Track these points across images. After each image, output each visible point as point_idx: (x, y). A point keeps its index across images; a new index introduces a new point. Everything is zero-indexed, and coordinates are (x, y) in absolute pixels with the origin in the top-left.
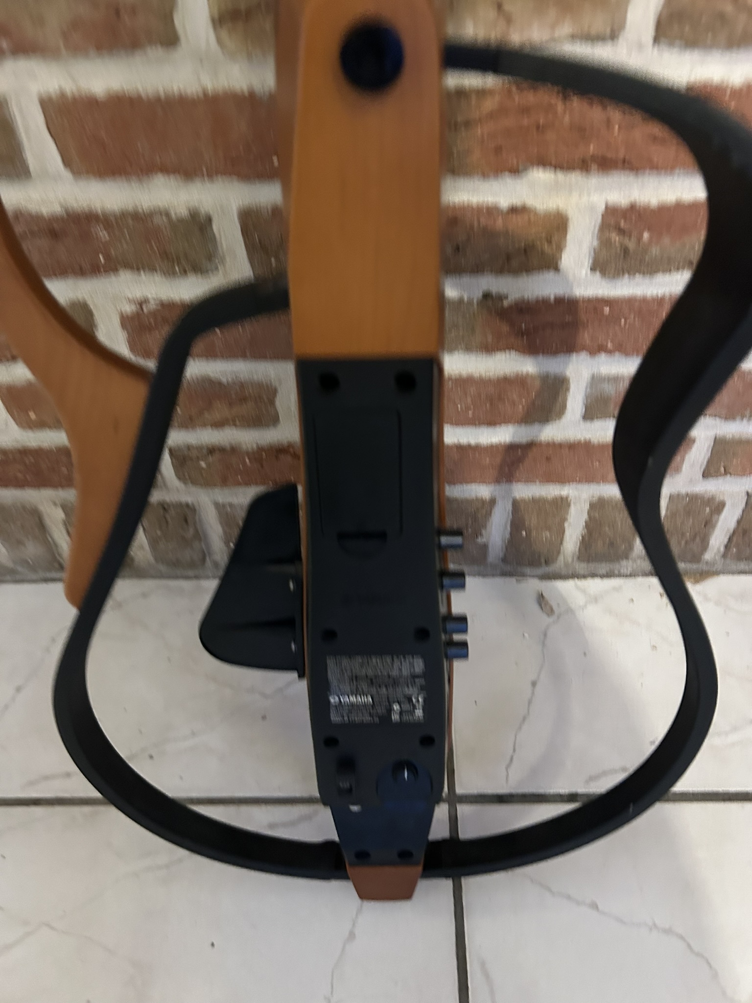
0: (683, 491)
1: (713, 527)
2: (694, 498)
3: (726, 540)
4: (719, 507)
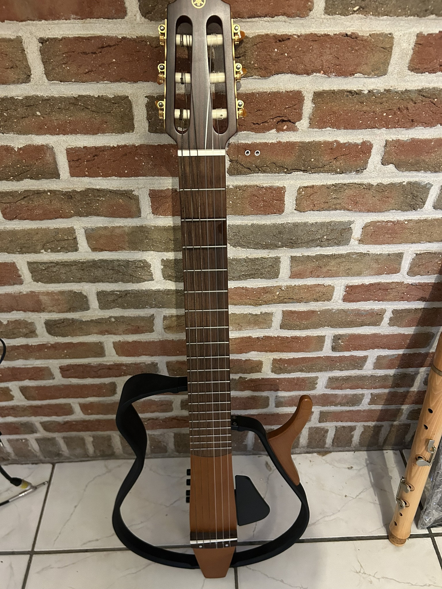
0: (313, 426)
1: (326, 437)
2: (317, 428)
3: (332, 441)
4: (327, 431)
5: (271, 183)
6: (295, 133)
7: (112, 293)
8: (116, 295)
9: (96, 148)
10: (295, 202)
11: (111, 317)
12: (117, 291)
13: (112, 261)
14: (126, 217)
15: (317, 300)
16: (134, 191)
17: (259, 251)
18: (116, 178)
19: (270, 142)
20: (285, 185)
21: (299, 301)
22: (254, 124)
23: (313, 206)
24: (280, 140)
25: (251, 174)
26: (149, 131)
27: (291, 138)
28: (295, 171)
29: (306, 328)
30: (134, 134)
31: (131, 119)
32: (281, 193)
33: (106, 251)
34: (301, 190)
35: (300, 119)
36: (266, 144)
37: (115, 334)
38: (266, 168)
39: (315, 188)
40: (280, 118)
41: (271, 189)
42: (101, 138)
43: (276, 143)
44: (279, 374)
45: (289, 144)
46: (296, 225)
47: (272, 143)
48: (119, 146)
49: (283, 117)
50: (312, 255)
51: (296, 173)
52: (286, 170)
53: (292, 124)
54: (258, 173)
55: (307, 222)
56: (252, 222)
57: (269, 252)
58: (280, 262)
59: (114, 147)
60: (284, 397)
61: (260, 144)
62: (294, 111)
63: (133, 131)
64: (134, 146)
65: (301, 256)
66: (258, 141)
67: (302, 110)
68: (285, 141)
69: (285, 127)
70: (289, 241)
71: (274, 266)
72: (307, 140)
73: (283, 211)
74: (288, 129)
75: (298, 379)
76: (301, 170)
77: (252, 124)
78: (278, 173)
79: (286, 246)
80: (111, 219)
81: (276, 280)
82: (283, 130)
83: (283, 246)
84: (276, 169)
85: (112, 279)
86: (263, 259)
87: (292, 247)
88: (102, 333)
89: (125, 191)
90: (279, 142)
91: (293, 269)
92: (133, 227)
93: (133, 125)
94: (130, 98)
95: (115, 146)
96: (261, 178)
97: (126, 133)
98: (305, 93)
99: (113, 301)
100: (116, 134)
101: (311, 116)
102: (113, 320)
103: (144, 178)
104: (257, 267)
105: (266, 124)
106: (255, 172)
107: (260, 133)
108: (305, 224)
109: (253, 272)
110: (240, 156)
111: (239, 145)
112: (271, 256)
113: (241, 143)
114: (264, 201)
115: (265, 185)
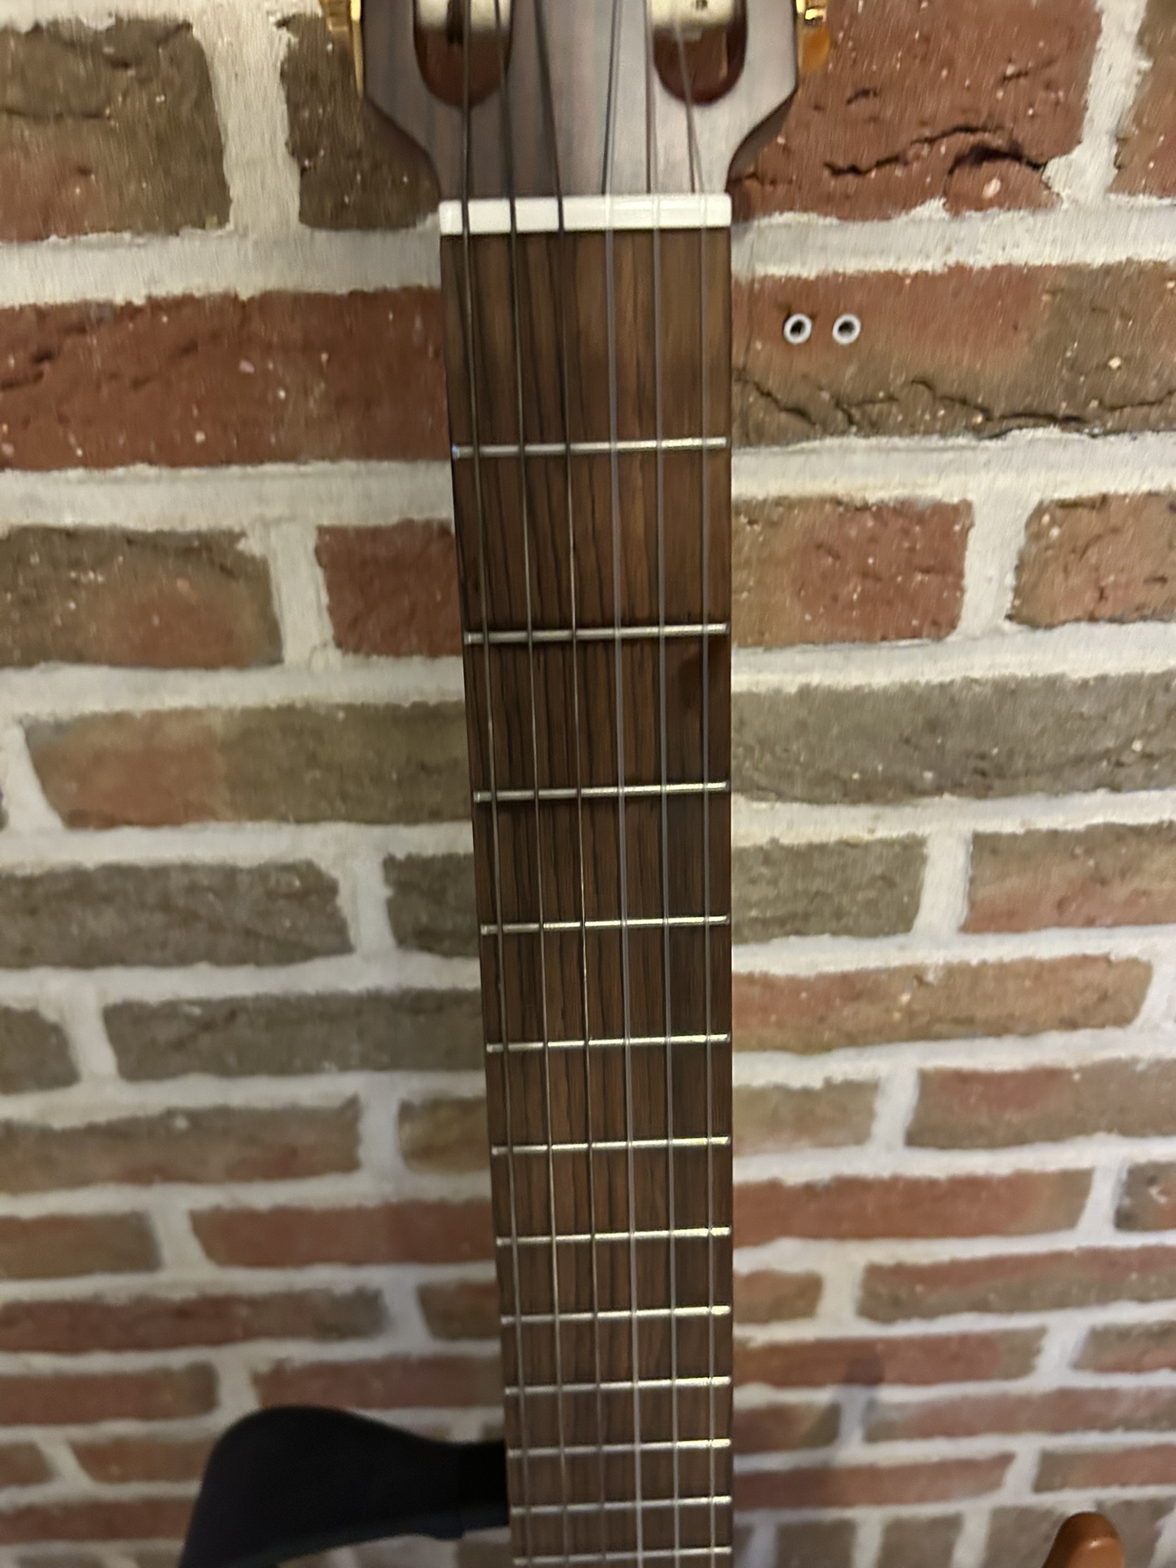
0: (1011, 1504)
5: (903, 485)
6: (1040, 218)
7: (170, 1010)
8: (189, 1019)
9: (42, 314)
10: (1010, 580)
11: (171, 1113)
12: (192, 1003)
13: (160, 872)
14: (211, 665)
15: (1071, 1024)
16: (242, 534)
17: (829, 812)
18: (152, 471)
19: (914, 268)
20: (970, 497)
21: (998, 1029)
22: (836, 172)
23: (1097, 595)
24: (961, 260)
25: (808, 438)
26: (304, 217)
27: (1016, 245)
28: (1022, 421)
29: (1018, 1139)
30: (230, 235)
31: (212, 151)
32: (947, 534)
33: (129, 823)
34: (1046, 519)
35: (1068, 141)
36: (891, 281)
37: (192, 1179)
38: (885, 406)
39: (1113, 507)
40: (972, 139)
41: (903, 512)
42: (65, 258)
43: (941, 277)
44: (888, 1320)
45: (1009, 281)
46: (1008, 691)
47: (921, 277)
48: (155, 305)
49: (984, 129)
50: (1069, 827)
51: (1029, 434)
52: (979, 419)
53: (1028, 171)
54: (843, 433)
55: (1061, 677)
56: (801, 679)
57: (876, 818)
58: (923, 860)
59: (129, 311)
60: (901, 1407)
61: (863, 280)
62: (1042, 94)
63: (223, 220)
64: (230, 300)
65: (1020, 830)
66: (851, 266)
67: (1083, 87)
68: (989, 265)
69: (992, 188)
70: (973, 763)
71: (898, 879)
72: (1098, 256)
73: (952, 625)
74: (1008, 200)
75: (964, 1339)
76: (1051, 419)
77: (826, 173)
78: (943, 434)
79: (957, 787)
80: (142, 677)
81: (900, 939)
82: (980, 205)
83: (938, 790)
84: (934, 416)
85: (163, 946)
86: (849, 851)
87: (983, 793)
88: (140, 1176)
89: (199, 535)
90: (959, 271)
91: (984, 892)
92: (247, 713)
93: (223, 186)
94: (196, 32)
95: (139, 301)
96: (858, 459)
97: (186, 231)
99: (179, 1045)
100: (139, 234)
101: (1127, 122)
102: (181, 1123)
103: (290, 468)
104: (817, 884)
105: (899, 172)
106: (828, 429)
107: (865, 218)
108: (1052, 684)
109: (800, 906)
110: (759, 346)
111: (757, 286)
112: (882, 833)
113: (765, 277)
114: (866, 574)
115: (873, 497)
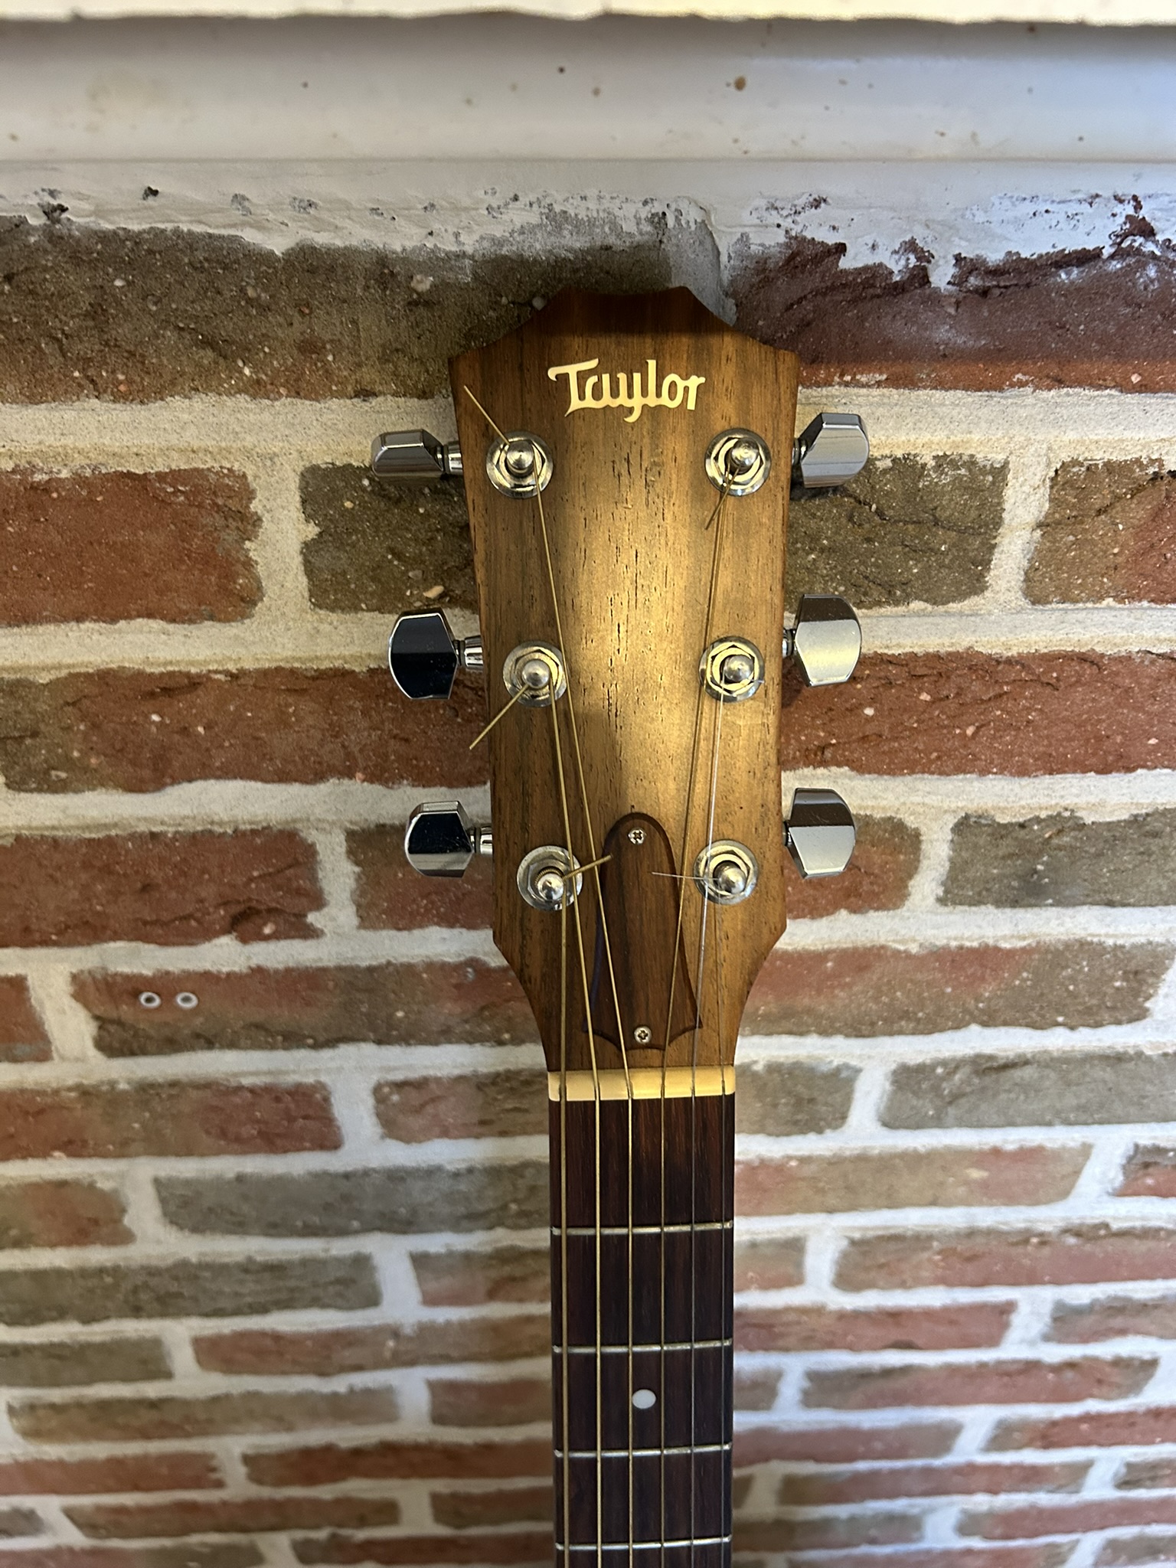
6: (312, 942)
10: (375, 1121)
19: (225, 970)
20: (323, 1079)
24: (260, 963)
25: (182, 1052)
34: (386, 1091)
35: (316, 904)
36: (210, 977)
43: (247, 975)
44: (464, 1527)
46: (397, 1176)
47: (231, 975)
49: (249, 901)
50: (479, 1249)
53: (292, 919)
54: (209, 1049)
55: (439, 1167)
56: (237, 1171)
57: (326, 1244)
58: (373, 1267)
61: (189, 975)
62: (286, 884)
65: (443, 1250)
66: (177, 967)
67: (315, 880)
68: (281, 966)
69: (267, 930)
70: (388, 1216)
71: (357, 1279)
72: (364, 960)
73: (339, 1143)
74: (283, 934)
76: (365, 1040)
77: (140, 922)
78: (286, 1049)
79: (381, 1229)
81: (373, 1310)
82: (263, 938)
83: (367, 1230)
84: (274, 1041)
86: (311, 1264)
87: (402, 1231)
90: (259, 970)
91: (428, 1287)
98: (312, 836)
101: (357, 896)
104: (292, 1283)
105: (194, 923)
108: (433, 1171)
109: (284, 1296)
110: (125, 1007)
111: (109, 979)
112: (334, 1252)
113: (116, 974)
114: (258, 1121)
115: (246, 1081)
